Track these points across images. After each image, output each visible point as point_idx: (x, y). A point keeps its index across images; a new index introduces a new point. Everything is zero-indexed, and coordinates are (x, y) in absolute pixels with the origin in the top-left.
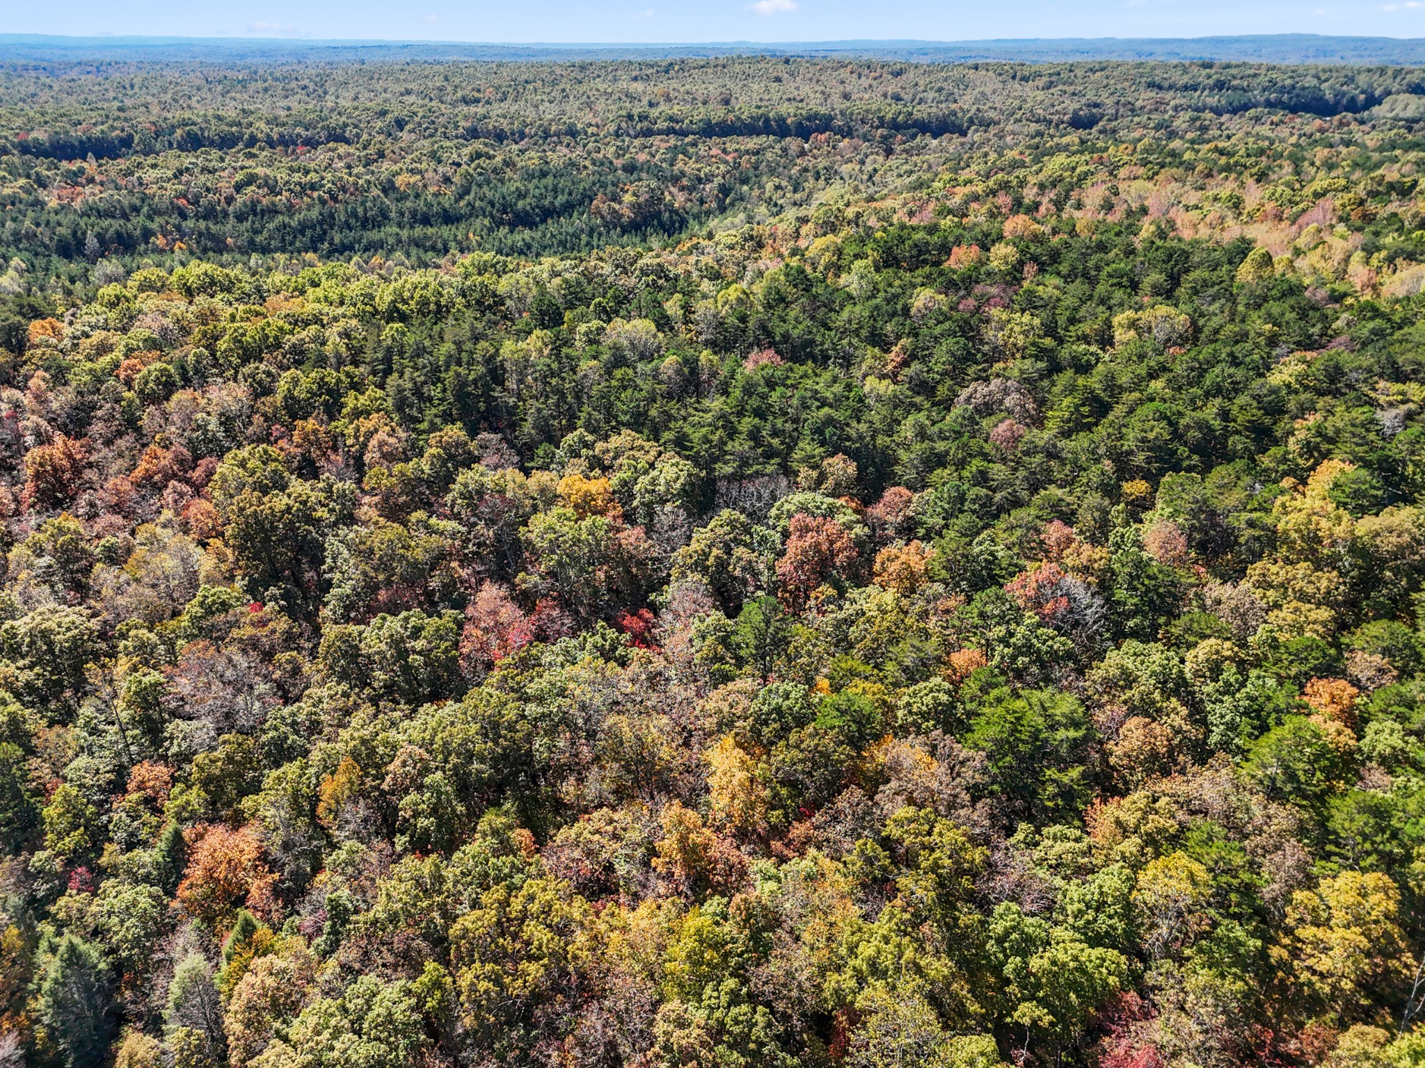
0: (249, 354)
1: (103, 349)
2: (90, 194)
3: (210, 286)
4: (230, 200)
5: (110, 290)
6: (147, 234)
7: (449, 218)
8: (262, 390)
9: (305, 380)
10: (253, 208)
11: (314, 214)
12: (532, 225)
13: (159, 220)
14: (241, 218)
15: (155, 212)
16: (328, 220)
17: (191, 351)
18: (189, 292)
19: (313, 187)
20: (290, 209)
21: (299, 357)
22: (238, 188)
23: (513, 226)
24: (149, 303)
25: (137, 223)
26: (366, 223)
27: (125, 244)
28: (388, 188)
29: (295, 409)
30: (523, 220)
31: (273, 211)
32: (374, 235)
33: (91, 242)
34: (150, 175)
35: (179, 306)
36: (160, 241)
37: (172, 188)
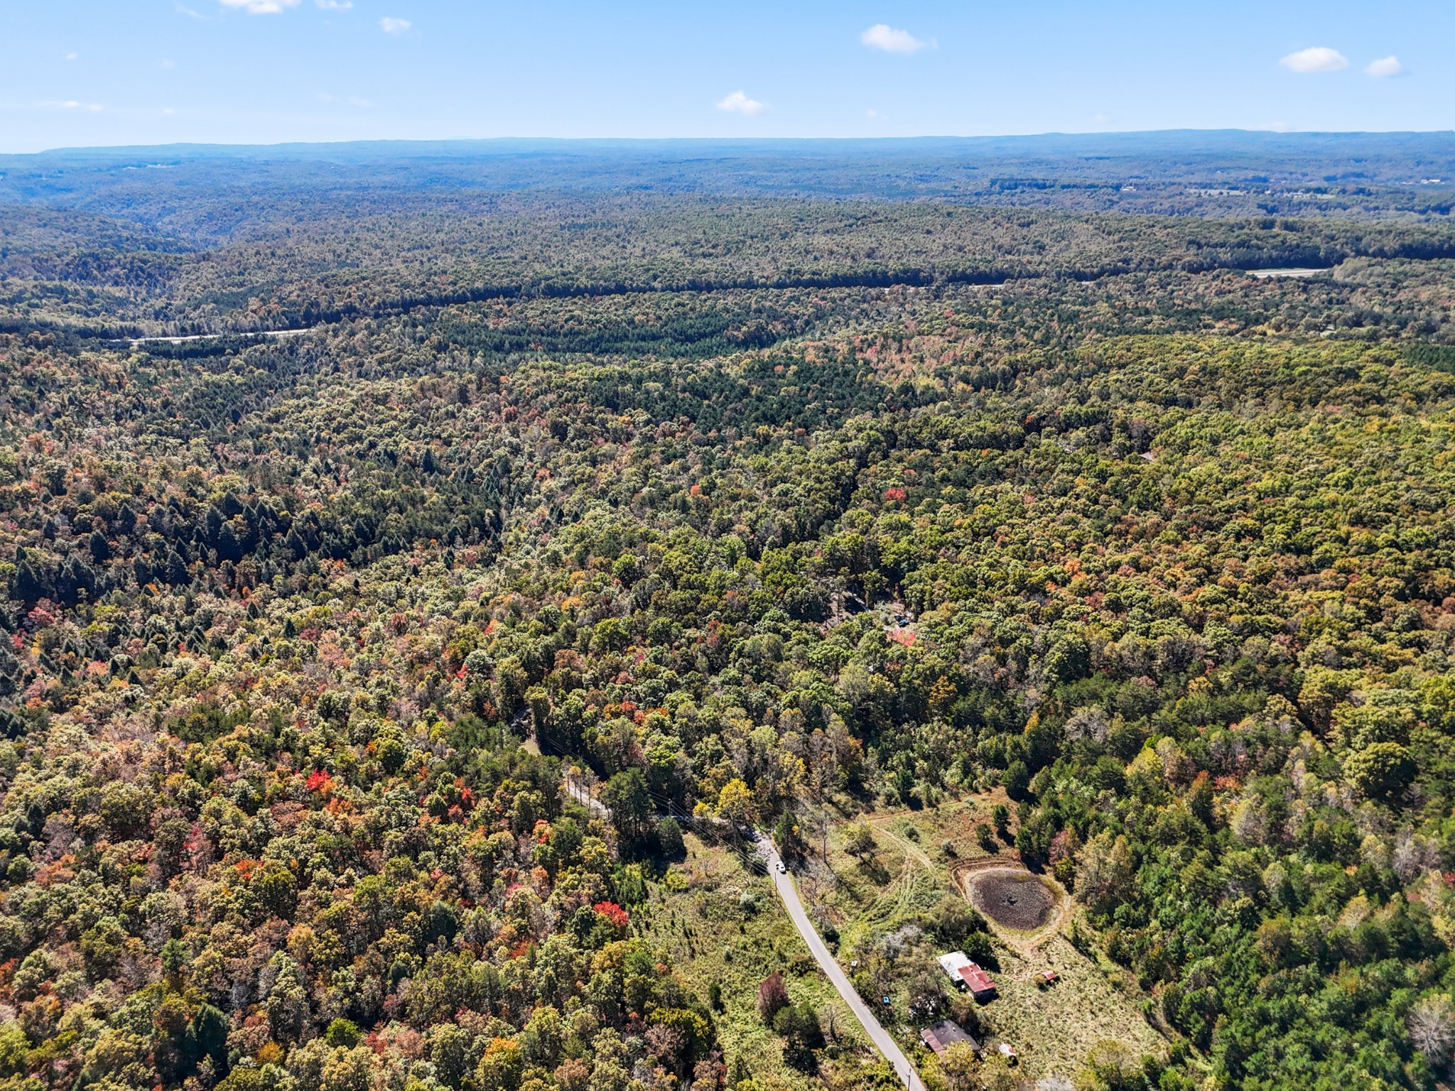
0: (558, 387)
1: (522, 385)
2: (505, 323)
3: (550, 368)
4: (562, 327)
5: (522, 368)
6: (528, 342)
7: (654, 337)
8: (560, 396)
9: (570, 394)
10: (571, 332)
11: (595, 335)
12: (692, 341)
13: (533, 336)
14: (565, 335)
15: (531, 332)
16: (601, 338)
17: (544, 386)
18: (545, 370)
19: (597, 322)
20: (586, 333)
21: (571, 389)
22: (566, 321)
23: (683, 342)
24: (534, 372)
25: (525, 337)
26: (617, 339)
27: (519, 347)
28: (631, 322)
29: (567, 401)
30: (690, 339)
31: (579, 333)
32: (618, 345)
33: (507, 345)
34: (530, 313)
35: (542, 374)
36: (532, 346)
37: (539, 321)
